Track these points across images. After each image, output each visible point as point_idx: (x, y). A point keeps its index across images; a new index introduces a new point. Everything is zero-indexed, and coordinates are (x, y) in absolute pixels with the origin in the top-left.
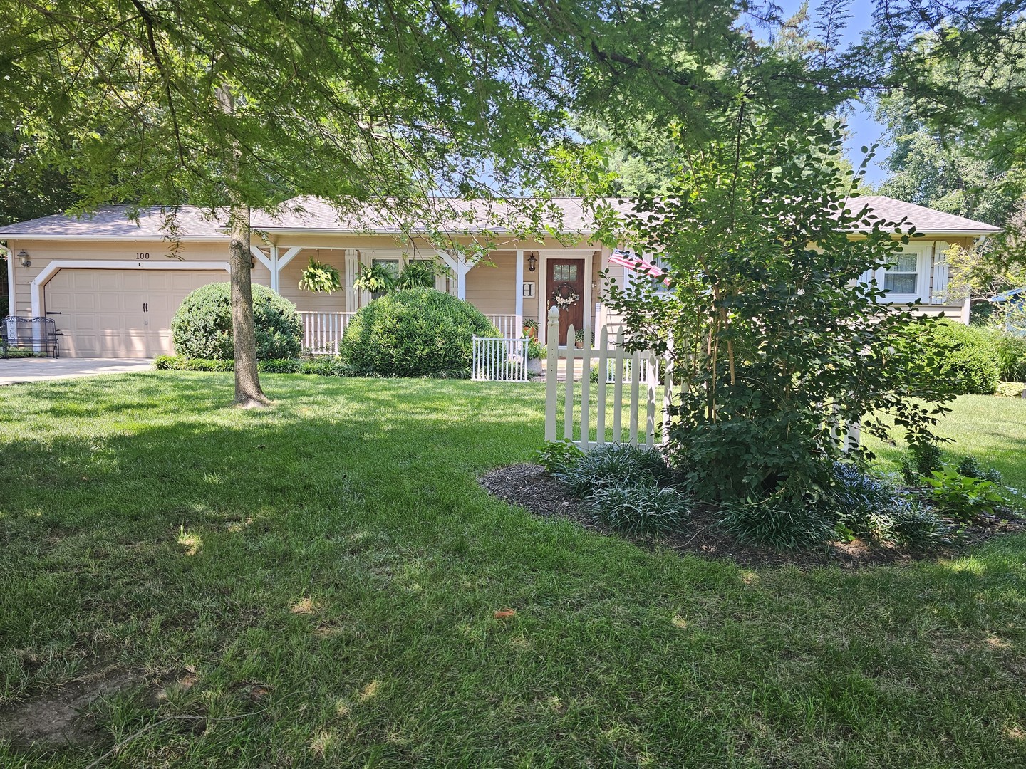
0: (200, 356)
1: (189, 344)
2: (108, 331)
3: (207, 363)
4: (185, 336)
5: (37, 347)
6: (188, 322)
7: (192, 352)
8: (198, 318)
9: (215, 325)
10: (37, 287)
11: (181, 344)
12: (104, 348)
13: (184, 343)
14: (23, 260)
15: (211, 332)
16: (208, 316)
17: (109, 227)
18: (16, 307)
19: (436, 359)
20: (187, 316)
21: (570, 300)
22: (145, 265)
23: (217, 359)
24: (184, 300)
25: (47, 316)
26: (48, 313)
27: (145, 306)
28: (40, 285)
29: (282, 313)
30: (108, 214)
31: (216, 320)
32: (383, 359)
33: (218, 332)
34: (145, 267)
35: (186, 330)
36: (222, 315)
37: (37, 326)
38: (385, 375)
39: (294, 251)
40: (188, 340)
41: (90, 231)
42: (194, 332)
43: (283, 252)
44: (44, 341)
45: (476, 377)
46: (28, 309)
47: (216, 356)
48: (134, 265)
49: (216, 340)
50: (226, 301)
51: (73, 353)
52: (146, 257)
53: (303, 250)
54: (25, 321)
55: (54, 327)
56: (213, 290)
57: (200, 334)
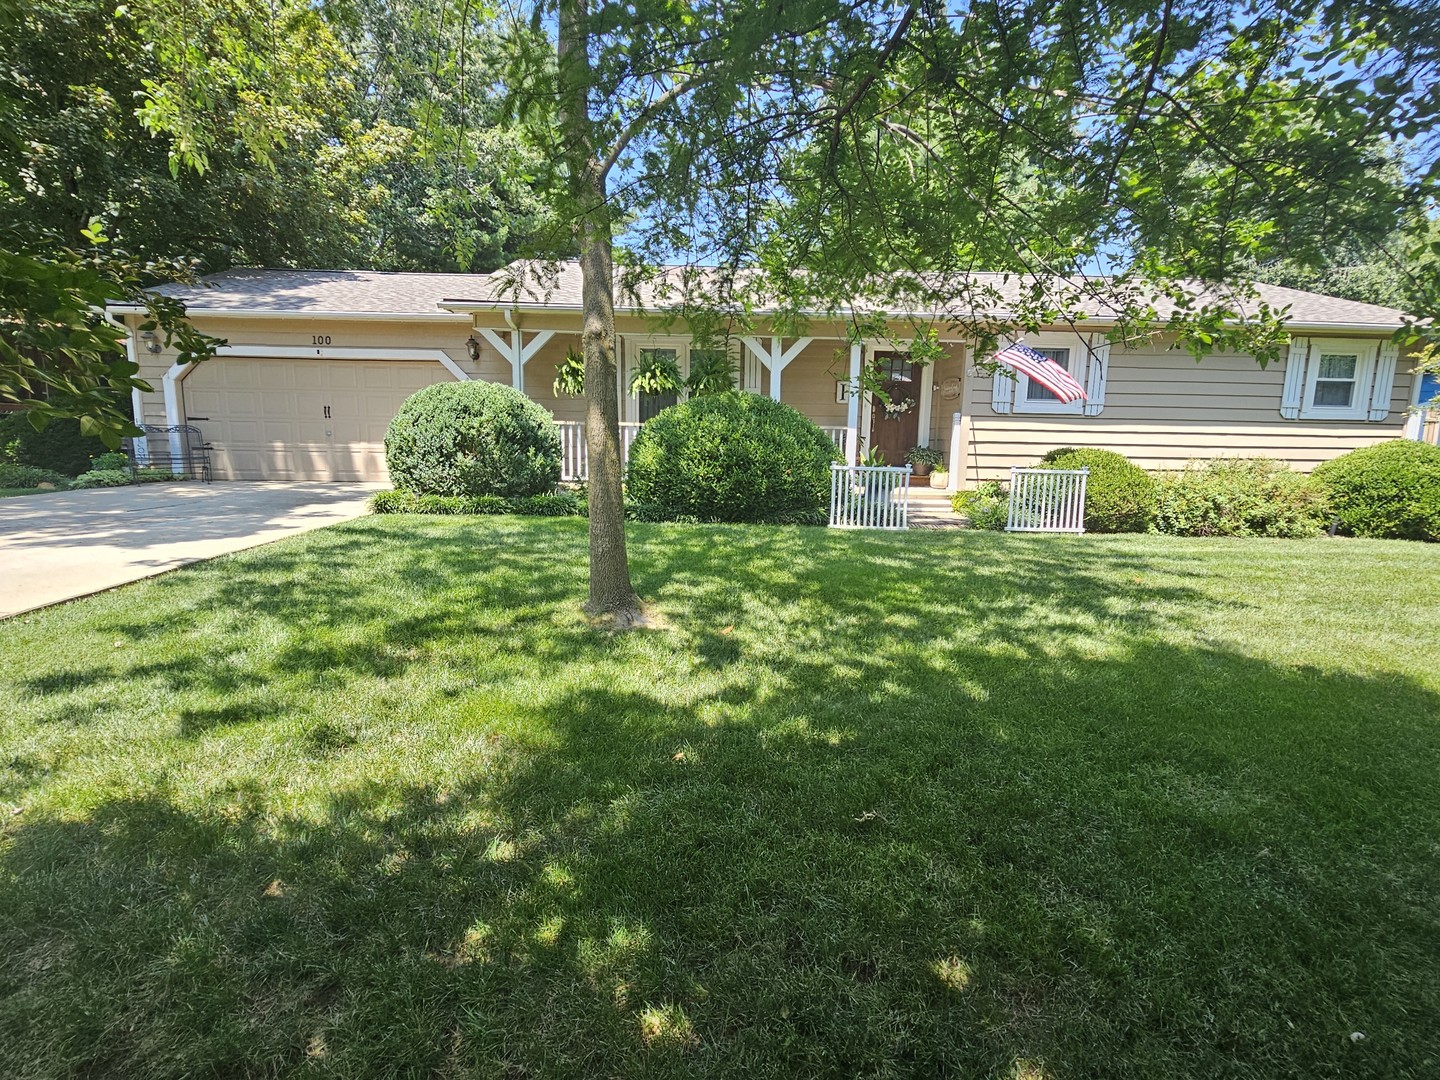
0: (436, 492)
1: (416, 473)
2: (279, 445)
3: (444, 500)
4: (410, 461)
5: (178, 469)
6: (415, 441)
7: (419, 483)
8: (425, 435)
9: (455, 445)
10: (173, 383)
11: (403, 471)
12: (273, 469)
13: (408, 470)
14: (150, 344)
15: (449, 456)
16: (444, 432)
17: (269, 299)
18: (143, 410)
19: (776, 496)
20: (410, 432)
21: (905, 407)
22: (326, 353)
23: (458, 494)
24: (403, 407)
25: (189, 423)
26: (190, 419)
27: (327, 410)
28: (177, 380)
29: (540, 426)
30: (261, 281)
31: (455, 439)
32: (701, 496)
33: (460, 454)
34: (325, 356)
35: (410, 453)
36: (463, 430)
37: (175, 439)
38: (704, 519)
39: (544, 337)
40: (415, 467)
41: (244, 304)
42: (424, 456)
43: (527, 339)
44: (188, 459)
45: (835, 523)
46: (163, 414)
47: (456, 491)
48: (311, 352)
49: (456, 467)
50: (466, 410)
51: (230, 474)
52: (325, 341)
53: (556, 335)
54: (159, 430)
55: (200, 439)
56: (445, 394)
57: (432, 459)
